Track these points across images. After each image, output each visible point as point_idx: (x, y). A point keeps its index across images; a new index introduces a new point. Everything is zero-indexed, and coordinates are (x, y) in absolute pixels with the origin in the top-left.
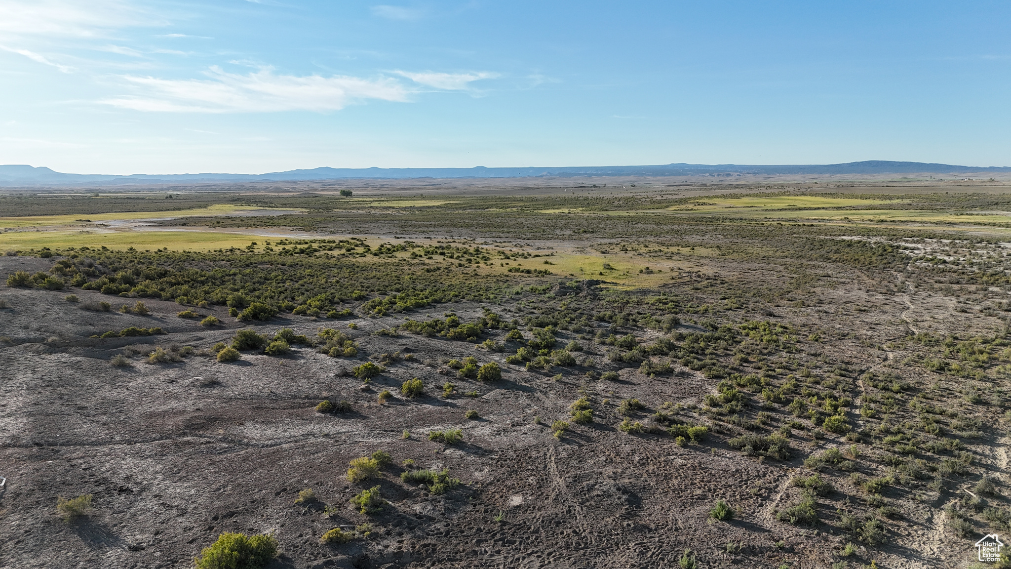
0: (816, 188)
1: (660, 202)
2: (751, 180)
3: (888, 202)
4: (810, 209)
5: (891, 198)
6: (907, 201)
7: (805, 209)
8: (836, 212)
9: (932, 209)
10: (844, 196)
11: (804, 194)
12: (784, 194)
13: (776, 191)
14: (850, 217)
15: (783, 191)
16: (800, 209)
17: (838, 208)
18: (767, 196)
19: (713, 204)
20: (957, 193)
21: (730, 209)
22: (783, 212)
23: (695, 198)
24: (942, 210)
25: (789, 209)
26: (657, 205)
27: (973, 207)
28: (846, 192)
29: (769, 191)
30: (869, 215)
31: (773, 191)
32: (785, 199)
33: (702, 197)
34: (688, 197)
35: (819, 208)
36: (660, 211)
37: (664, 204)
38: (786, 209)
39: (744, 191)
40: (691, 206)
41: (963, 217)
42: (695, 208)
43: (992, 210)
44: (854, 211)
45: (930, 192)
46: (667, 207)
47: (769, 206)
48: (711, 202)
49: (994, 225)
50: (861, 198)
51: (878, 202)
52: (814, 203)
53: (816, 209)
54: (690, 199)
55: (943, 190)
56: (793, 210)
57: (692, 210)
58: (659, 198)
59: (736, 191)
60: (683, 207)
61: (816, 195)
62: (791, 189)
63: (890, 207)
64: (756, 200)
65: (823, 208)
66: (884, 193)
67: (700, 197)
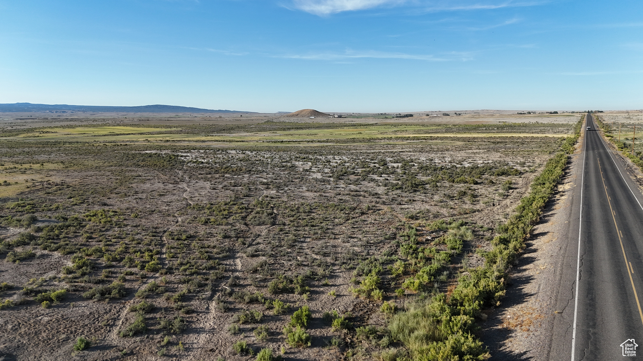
0: (126, 121)
1: (10, 131)
2: (81, 115)
3: (169, 129)
4: (124, 134)
5: (171, 127)
6: (180, 129)
7: (121, 134)
8: (140, 136)
9: (194, 133)
10: (144, 126)
11: (119, 125)
12: (105, 125)
13: (100, 123)
14: (149, 139)
15: (105, 123)
16: (118, 135)
17: (141, 134)
18: (94, 126)
19: (55, 132)
20: (204, 124)
21: (68, 135)
22: (106, 137)
23: (40, 128)
24: (198, 134)
25: (110, 135)
26: (8, 134)
27: (213, 132)
28: (145, 124)
29: (95, 123)
30: (160, 137)
31: (98, 123)
32: (107, 128)
33: (46, 128)
34: (34, 127)
35: (129, 134)
36: (11, 138)
37: (15, 133)
38: (108, 135)
39: (77, 123)
40: (37, 134)
41: (209, 137)
42: (40, 135)
43: (222, 133)
44: (151, 135)
45: (191, 124)
46: (17, 135)
47: (96, 133)
48: (53, 131)
49: (224, 141)
50: (154, 127)
51: (164, 130)
52: (126, 130)
53: (127, 134)
54: (36, 129)
55: (197, 122)
56: (113, 135)
57: (38, 136)
58: (9, 128)
59: (72, 123)
60: (31, 134)
61: (127, 125)
62: (110, 122)
63: (171, 133)
64: (86, 129)
65: (132, 134)
66: (167, 124)
67: (44, 128)
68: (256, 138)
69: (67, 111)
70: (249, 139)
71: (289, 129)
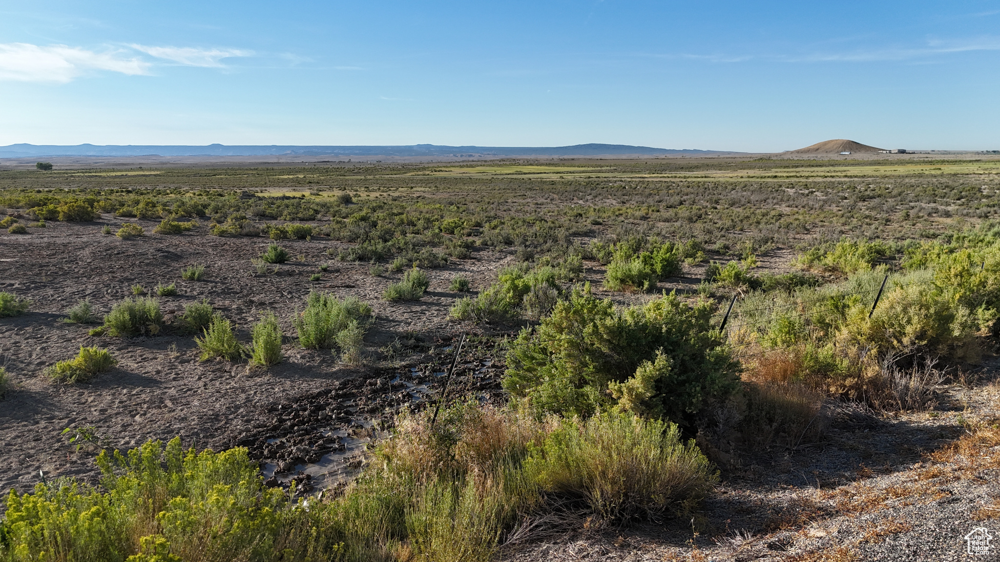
0: (542, 161)
1: (399, 170)
3: (599, 168)
4: (534, 173)
5: (602, 166)
6: (614, 168)
7: (530, 173)
8: (555, 175)
9: (631, 171)
10: (564, 165)
11: (531, 165)
12: (513, 165)
13: (508, 163)
14: (565, 177)
15: (515, 162)
16: (525, 174)
17: (557, 173)
18: (500, 166)
19: (449, 171)
21: (463, 174)
23: (433, 167)
24: (639, 172)
25: (516, 174)
26: (395, 172)
27: (664, 170)
28: (567, 163)
29: (502, 163)
30: (581, 175)
31: (505, 163)
32: (513, 168)
33: (441, 167)
35: (541, 173)
36: (398, 176)
37: (404, 171)
38: (512, 174)
39: (479, 163)
40: (427, 173)
42: (431, 174)
43: (676, 171)
44: (570, 174)
45: (634, 162)
46: (405, 173)
47: (498, 172)
48: (447, 170)
49: (676, 177)
50: (578, 166)
51: (592, 169)
52: (538, 170)
53: (538, 174)
54: (428, 168)
55: (644, 161)
56: (520, 174)
57: (428, 175)
58: (400, 167)
59: (472, 163)
60: (420, 173)
61: (541, 165)
62: (521, 162)
63: (599, 172)
64: (488, 168)
65: (545, 173)
66: (599, 164)
67: (438, 167)
68: (731, 175)
69: (473, 154)
70: (719, 175)
71: (797, 167)
